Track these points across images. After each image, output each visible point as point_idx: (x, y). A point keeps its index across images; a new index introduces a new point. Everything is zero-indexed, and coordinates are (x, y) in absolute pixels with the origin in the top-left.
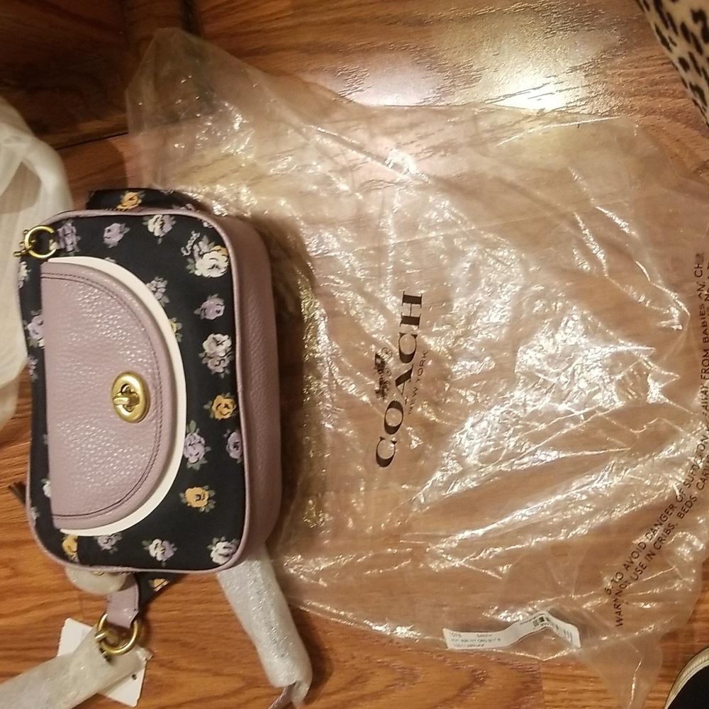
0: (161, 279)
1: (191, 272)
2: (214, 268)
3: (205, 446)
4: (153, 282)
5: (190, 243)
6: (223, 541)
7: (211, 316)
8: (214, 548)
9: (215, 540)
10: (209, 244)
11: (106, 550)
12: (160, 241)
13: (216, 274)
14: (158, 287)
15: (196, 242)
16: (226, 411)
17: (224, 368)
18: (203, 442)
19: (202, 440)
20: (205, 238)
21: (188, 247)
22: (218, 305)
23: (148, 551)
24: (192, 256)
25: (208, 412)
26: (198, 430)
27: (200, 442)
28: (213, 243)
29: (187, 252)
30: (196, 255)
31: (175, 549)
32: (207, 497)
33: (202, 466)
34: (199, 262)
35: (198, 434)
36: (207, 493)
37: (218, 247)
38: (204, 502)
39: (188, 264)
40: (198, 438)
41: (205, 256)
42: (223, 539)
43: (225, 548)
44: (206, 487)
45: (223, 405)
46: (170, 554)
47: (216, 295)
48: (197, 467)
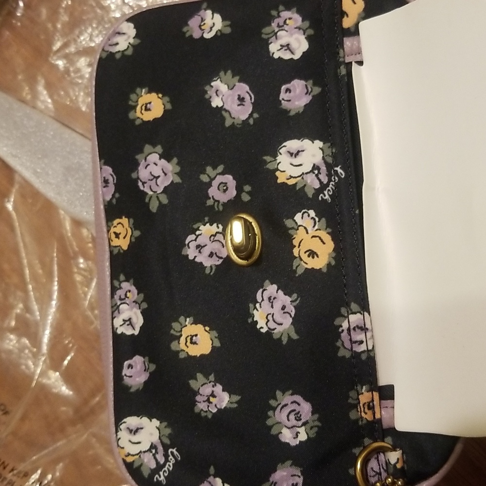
0: (203, 414)
1: (165, 424)
2: (134, 429)
3: (138, 178)
4: (215, 410)
5: (170, 466)
6: (119, 51)
7: (138, 361)
8: (132, 41)
9: (130, 52)
10: (141, 465)
11: (288, 8)
12: (212, 470)
13: (132, 421)
14: (206, 404)
15: (160, 467)
16: (118, 229)
17: (121, 288)
18: (140, 184)
19: (142, 188)
20: (146, 473)
21: (172, 460)
22: (131, 377)
23: (224, 19)
24: (166, 448)
25: (135, 226)
26: (147, 200)
27: (144, 183)
28: (136, 465)
29: (172, 453)
30: (160, 448)
31: (185, 29)
32: (138, 108)
33: (141, 151)
34: (155, 438)
35: (146, 194)
36: (138, 114)
37: (129, 459)
38: (142, 101)
39: (170, 437)
40: (147, 190)
41: (148, 448)
42: (118, 56)
43: (117, 44)
44: (138, 122)
45: (121, 236)
46: (193, 22)
47: (132, 390)
48: (148, 148)
